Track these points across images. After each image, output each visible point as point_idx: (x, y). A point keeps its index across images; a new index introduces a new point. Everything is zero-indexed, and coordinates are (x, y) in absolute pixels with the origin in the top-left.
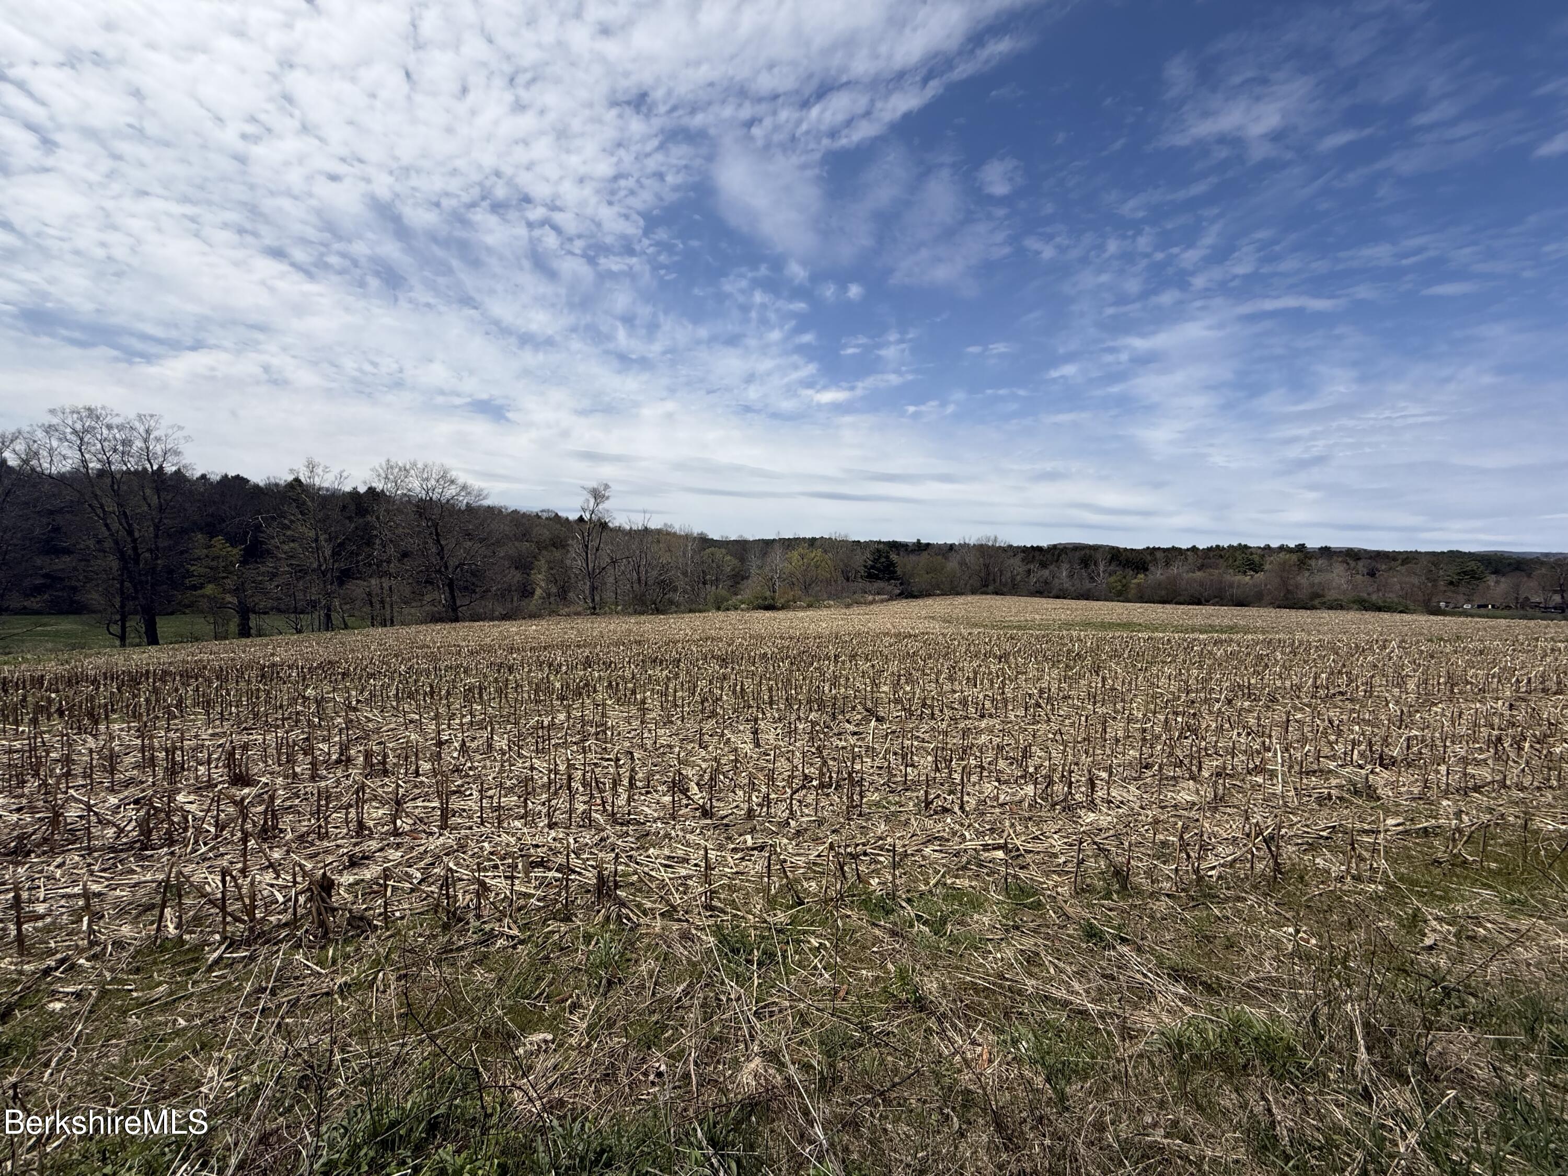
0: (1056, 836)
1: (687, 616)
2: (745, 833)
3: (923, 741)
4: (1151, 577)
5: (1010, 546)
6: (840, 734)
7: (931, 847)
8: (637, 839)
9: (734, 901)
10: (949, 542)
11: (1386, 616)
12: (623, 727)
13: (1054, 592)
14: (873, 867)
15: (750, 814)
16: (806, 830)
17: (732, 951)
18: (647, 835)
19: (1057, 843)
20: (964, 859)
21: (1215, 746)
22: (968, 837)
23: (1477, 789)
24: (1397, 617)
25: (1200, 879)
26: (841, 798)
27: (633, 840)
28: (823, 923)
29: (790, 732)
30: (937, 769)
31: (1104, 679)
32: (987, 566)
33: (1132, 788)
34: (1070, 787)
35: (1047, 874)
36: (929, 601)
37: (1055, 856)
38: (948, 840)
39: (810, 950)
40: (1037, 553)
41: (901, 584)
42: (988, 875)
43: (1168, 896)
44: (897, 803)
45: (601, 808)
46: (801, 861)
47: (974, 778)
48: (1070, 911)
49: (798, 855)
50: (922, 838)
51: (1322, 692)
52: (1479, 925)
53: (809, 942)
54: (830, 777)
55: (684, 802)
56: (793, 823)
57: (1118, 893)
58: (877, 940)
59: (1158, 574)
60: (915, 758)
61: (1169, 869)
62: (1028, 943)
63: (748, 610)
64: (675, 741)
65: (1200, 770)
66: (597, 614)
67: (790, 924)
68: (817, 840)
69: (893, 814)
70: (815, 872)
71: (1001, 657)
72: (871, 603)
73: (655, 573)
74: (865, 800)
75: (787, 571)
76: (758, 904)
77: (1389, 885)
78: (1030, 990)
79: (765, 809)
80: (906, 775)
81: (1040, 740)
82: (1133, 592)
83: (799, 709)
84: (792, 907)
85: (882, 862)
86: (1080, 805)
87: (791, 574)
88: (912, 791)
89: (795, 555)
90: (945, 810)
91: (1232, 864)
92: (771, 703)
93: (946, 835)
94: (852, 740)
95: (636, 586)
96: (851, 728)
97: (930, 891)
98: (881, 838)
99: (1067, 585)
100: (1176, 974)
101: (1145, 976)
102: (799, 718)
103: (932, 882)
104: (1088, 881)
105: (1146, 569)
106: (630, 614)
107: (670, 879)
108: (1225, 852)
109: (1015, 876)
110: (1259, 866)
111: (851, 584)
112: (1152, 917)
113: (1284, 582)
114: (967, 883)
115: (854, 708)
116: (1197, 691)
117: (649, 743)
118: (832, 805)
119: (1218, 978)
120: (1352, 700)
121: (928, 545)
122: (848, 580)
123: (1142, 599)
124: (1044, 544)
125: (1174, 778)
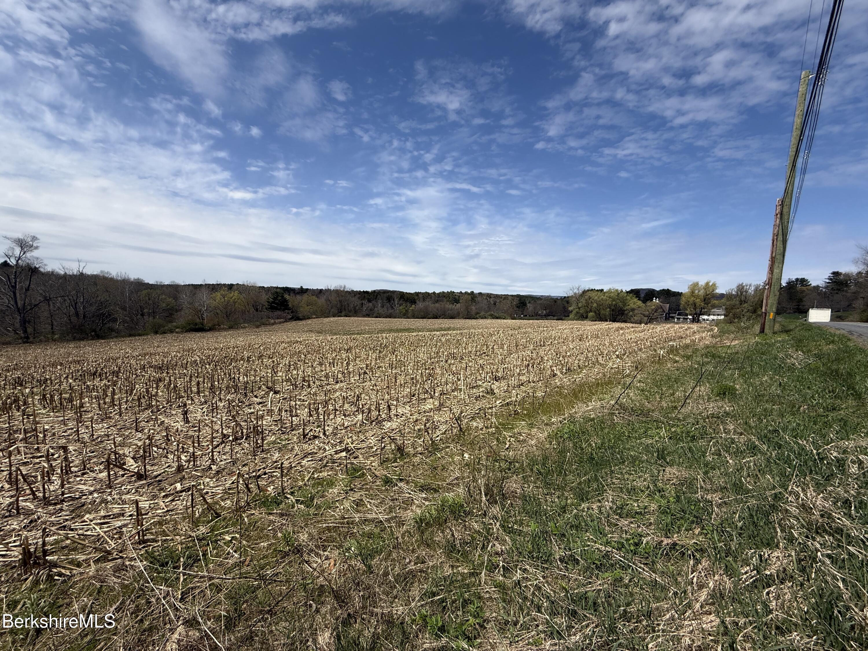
0: (372, 438)
1: (128, 340)
2: (176, 482)
3: (303, 401)
4: (417, 306)
5: (353, 291)
6: (250, 405)
7: (306, 459)
8: (72, 511)
9: (164, 531)
10: (320, 288)
11: (499, 321)
12: (58, 428)
13: (375, 315)
14: (270, 479)
15: (180, 469)
16: (223, 469)
17: (162, 565)
18: (83, 505)
19: (373, 441)
20: (325, 462)
21: (441, 382)
22: (327, 448)
23: (522, 385)
24: (502, 321)
25: (433, 442)
26: (249, 444)
27: (68, 513)
28: (234, 525)
29: (213, 410)
30: (311, 415)
31: (396, 356)
32: (340, 301)
33: (407, 407)
34: (379, 412)
35: (367, 458)
36: (309, 322)
37: (372, 448)
38: (316, 453)
39: (225, 543)
40: (366, 295)
41: (292, 312)
42: (338, 466)
43: (420, 454)
44: (286, 439)
45: (31, 497)
46: (219, 490)
47: (332, 417)
48: (377, 473)
49: (217, 486)
50: (301, 455)
51: (478, 353)
52: (521, 435)
53: (224, 539)
54: (242, 433)
55: (121, 473)
56: (214, 467)
57: (399, 458)
58: (272, 522)
59: (420, 305)
60: (298, 411)
61: (420, 441)
62: (357, 496)
63: (182, 332)
64: (114, 431)
65: (434, 393)
66: (32, 343)
67: (210, 532)
68: (231, 474)
69: (284, 446)
70: (230, 494)
71: (348, 350)
72: (273, 324)
73: (93, 308)
74: (265, 442)
75: (212, 306)
76: (184, 527)
77: (497, 428)
78: (357, 519)
79: (192, 463)
80: (292, 422)
81: (366, 391)
82: (410, 314)
83: (220, 393)
84: (212, 520)
85: (276, 476)
86: (384, 420)
87: (215, 308)
88: (296, 430)
89: (218, 295)
90: (315, 437)
91: (445, 433)
92: (198, 393)
93: (315, 451)
94: (257, 407)
95: (74, 319)
96: (258, 400)
97: (305, 484)
98: (276, 462)
99: (381, 311)
100: (423, 488)
101: (410, 494)
102: (220, 400)
103: (306, 479)
104: (387, 456)
105: (415, 303)
106: (68, 341)
107: (105, 532)
108: (443, 428)
109: (352, 464)
110: (455, 431)
111: (259, 313)
112: (414, 465)
113: (467, 308)
114: (325, 474)
115: (260, 388)
116: (435, 358)
117: (86, 437)
118: (243, 449)
119: (438, 485)
120: (487, 356)
121: (307, 289)
122: (257, 310)
123: (414, 317)
124: (370, 289)
125: (425, 399)
